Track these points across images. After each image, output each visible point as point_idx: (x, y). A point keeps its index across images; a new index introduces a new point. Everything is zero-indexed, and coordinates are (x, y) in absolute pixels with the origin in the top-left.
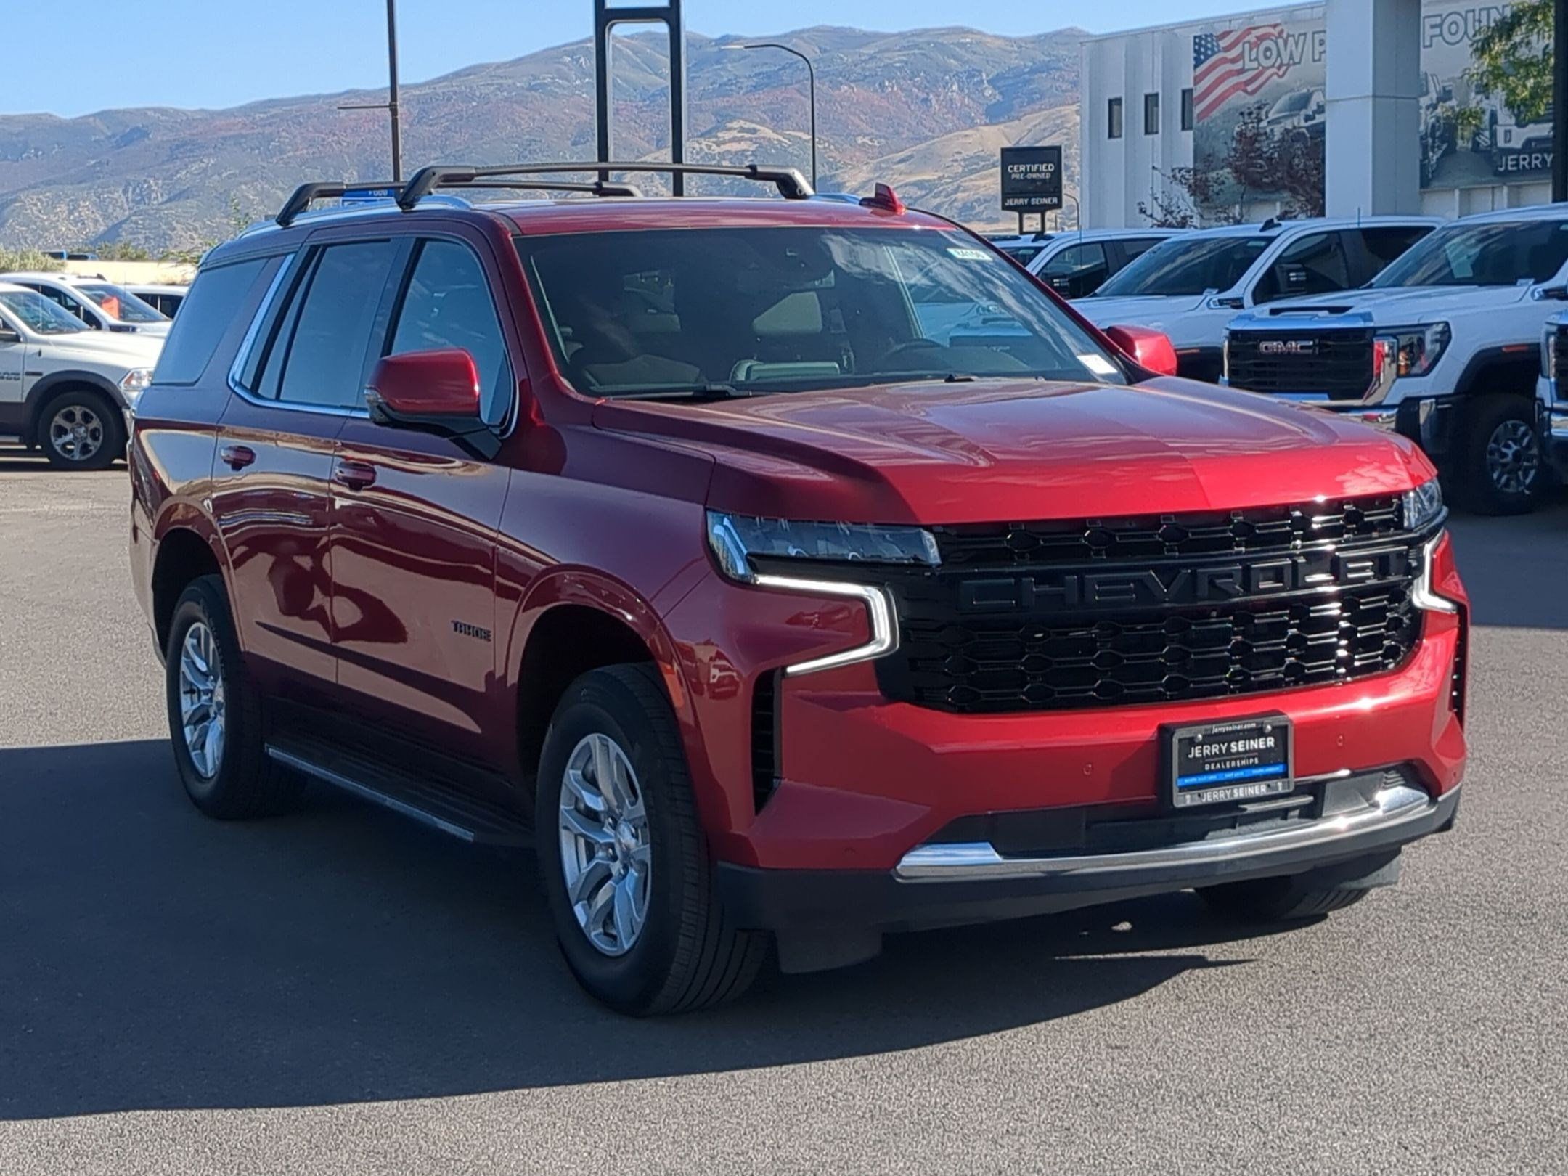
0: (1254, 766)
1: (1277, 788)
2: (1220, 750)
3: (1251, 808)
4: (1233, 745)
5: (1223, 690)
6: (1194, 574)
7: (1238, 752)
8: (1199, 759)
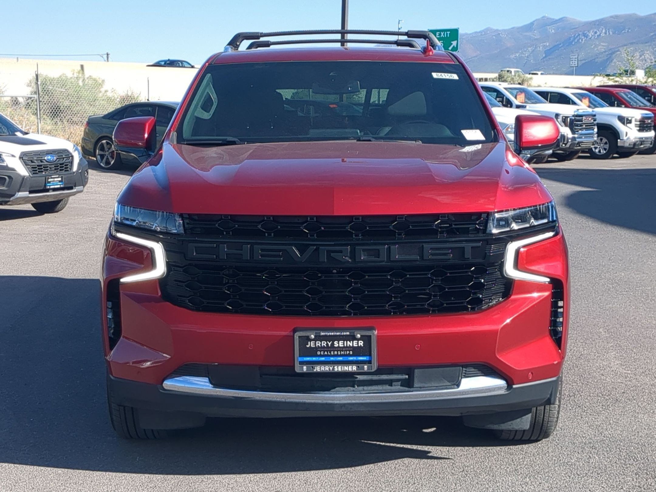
0: (349, 355)
1: (363, 368)
2: (327, 344)
3: (360, 377)
4: (336, 343)
5: (345, 313)
6: (317, 250)
7: (339, 347)
8: (313, 348)
